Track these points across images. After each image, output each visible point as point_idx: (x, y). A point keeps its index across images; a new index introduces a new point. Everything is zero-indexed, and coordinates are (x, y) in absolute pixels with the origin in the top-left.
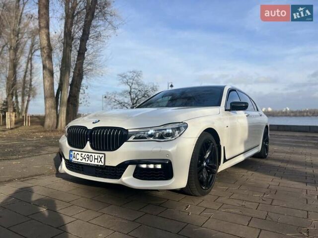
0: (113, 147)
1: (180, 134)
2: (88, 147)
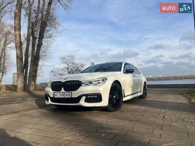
0: (75, 89)
1: (104, 82)
2: (63, 90)
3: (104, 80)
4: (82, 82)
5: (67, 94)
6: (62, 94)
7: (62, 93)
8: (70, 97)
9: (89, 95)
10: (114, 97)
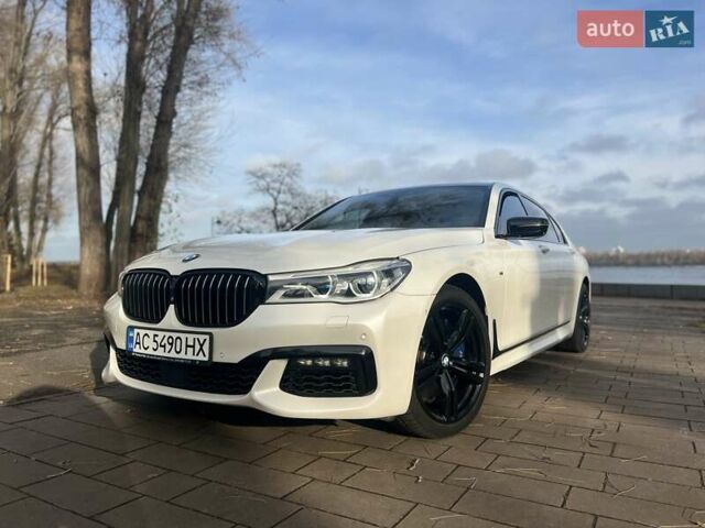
0: (231, 315)
1: (392, 286)
2: (171, 318)
3: (394, 271)
4: (271, 278)
5: (191, 343)
6: (166, 338)
7: (168, 334)
8: (201, 357)
9: (307, 357)
10: (446, 361)
